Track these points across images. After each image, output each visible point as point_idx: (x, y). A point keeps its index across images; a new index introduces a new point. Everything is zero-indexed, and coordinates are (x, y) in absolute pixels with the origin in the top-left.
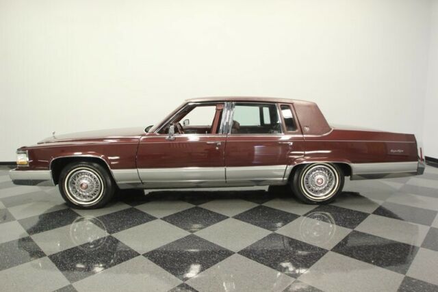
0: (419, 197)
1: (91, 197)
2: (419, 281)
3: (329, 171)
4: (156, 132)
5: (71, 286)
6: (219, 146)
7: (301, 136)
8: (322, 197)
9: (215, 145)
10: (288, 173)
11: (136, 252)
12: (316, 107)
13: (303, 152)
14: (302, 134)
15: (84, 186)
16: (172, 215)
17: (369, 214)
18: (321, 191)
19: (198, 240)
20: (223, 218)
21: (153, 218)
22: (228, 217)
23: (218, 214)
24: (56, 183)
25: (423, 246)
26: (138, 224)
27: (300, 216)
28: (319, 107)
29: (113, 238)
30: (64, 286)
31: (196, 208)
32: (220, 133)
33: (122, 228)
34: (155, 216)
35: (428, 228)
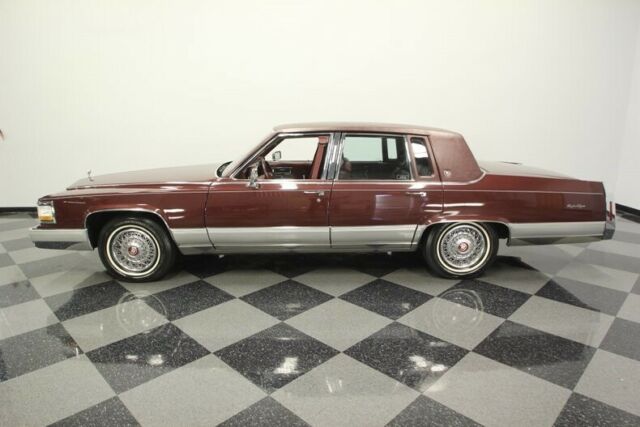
0: (605, 270)
1: (144, 266)
2: (591, 399)
3: (476, 233)
4: (232, 177)
5: (116, 398)
6: (321, 197)
7: (439, 184)
8: (465, 269)
9: (317, 195)
10: (419, 235)
11: (205, 349)
12: (462, 140)
13: (441, 206)
14: (441, 180)
15: (133, 251)
16: (254, 293)
17: (531, 296)
18: (465, 261)
19: (289, 331)
20: (327, 298)
21: (229, 297)
22: (332, 297)
23: (319, 292)
24: (94, 245)
25: (602, 347)
26: (209, 307)
27: (432, 297)
28: (467, 141)
29: (173, 326)
30: (108, 398)
31: (289, 282)
32: (323, 178)
33: (187, 312)
34: (231, 293)
35: (613, 318)
